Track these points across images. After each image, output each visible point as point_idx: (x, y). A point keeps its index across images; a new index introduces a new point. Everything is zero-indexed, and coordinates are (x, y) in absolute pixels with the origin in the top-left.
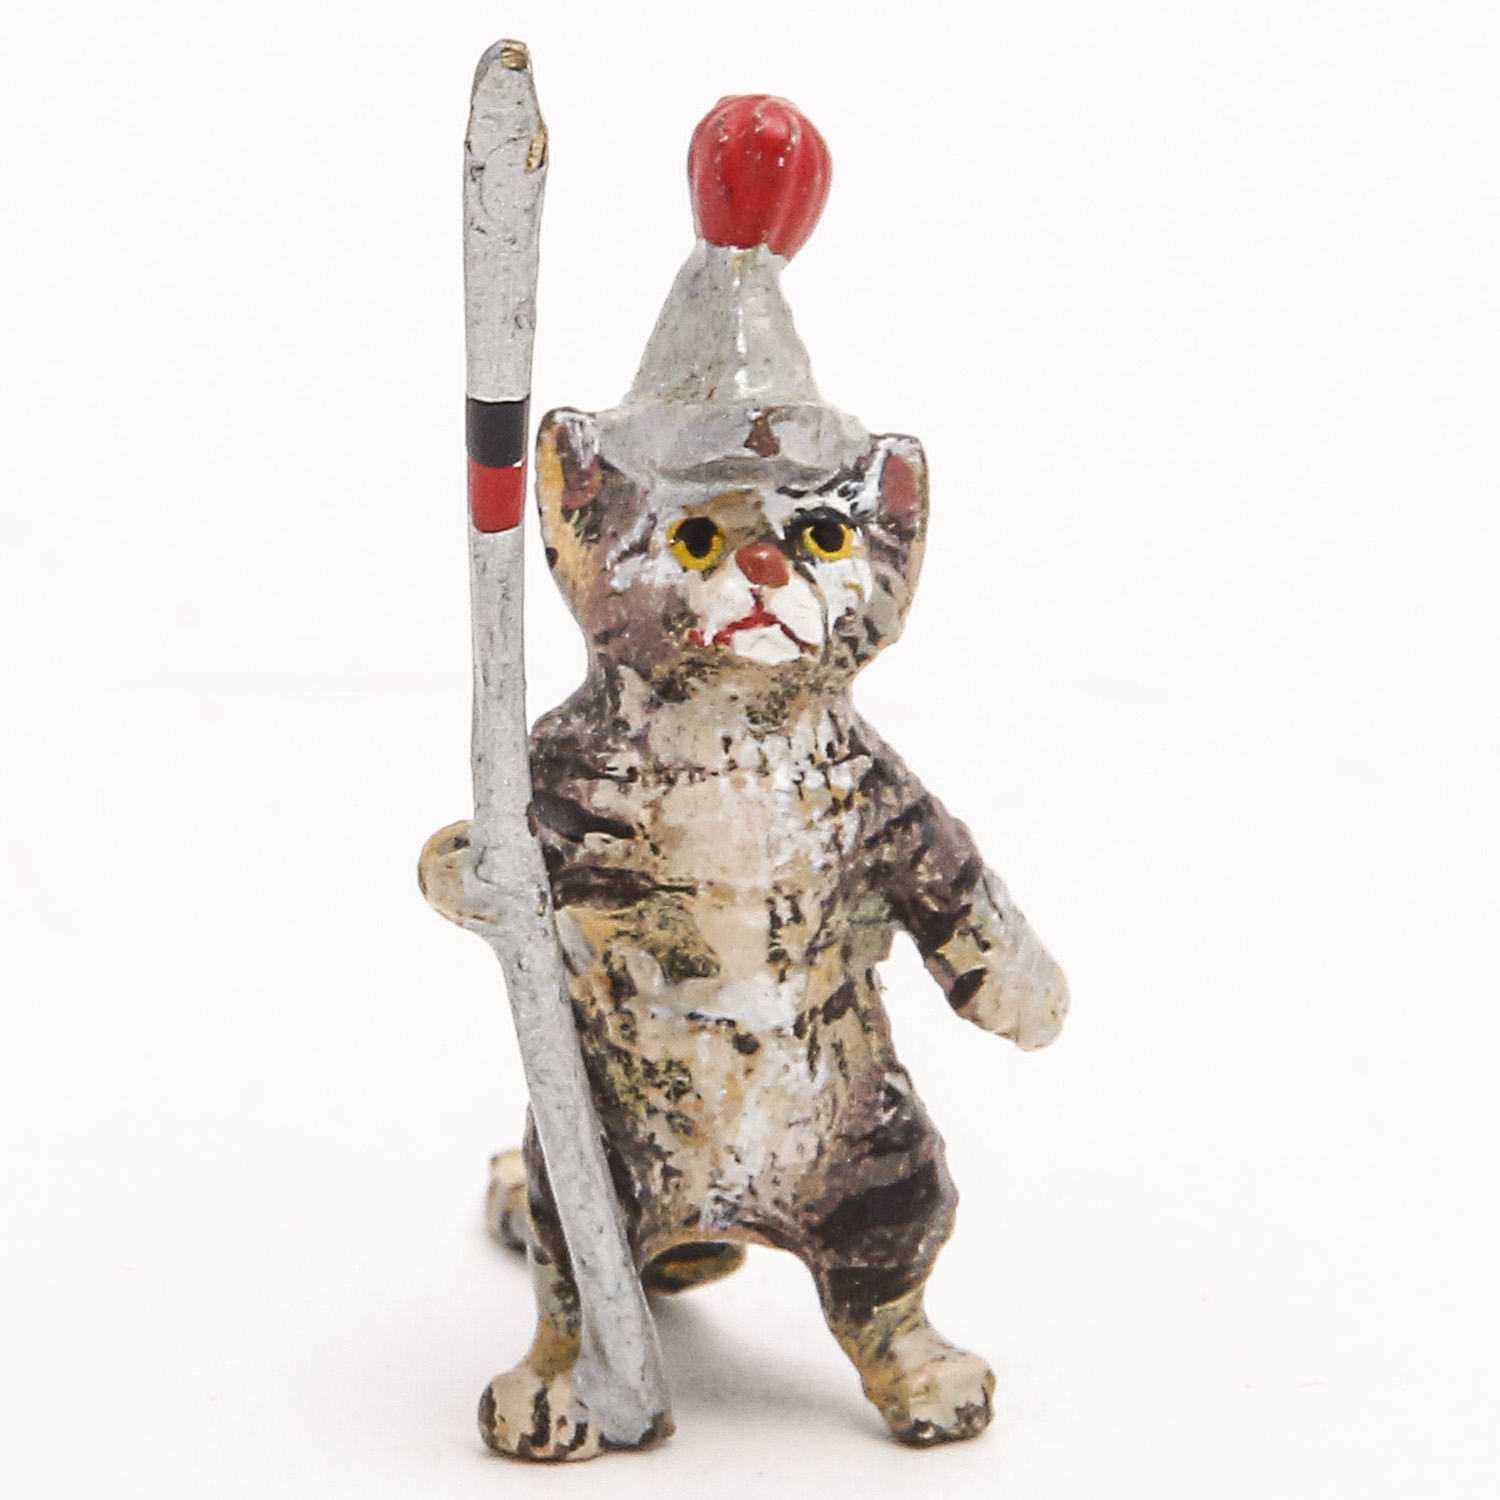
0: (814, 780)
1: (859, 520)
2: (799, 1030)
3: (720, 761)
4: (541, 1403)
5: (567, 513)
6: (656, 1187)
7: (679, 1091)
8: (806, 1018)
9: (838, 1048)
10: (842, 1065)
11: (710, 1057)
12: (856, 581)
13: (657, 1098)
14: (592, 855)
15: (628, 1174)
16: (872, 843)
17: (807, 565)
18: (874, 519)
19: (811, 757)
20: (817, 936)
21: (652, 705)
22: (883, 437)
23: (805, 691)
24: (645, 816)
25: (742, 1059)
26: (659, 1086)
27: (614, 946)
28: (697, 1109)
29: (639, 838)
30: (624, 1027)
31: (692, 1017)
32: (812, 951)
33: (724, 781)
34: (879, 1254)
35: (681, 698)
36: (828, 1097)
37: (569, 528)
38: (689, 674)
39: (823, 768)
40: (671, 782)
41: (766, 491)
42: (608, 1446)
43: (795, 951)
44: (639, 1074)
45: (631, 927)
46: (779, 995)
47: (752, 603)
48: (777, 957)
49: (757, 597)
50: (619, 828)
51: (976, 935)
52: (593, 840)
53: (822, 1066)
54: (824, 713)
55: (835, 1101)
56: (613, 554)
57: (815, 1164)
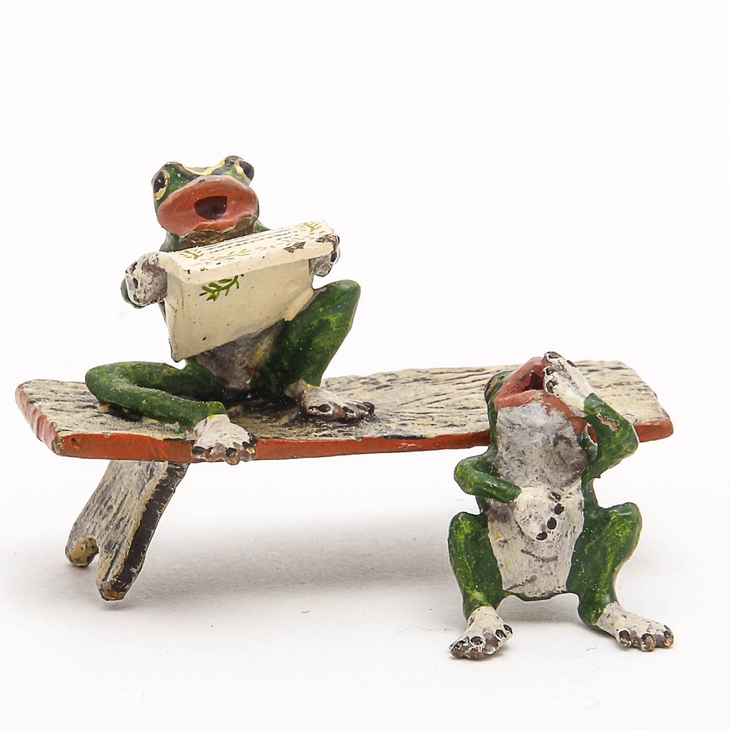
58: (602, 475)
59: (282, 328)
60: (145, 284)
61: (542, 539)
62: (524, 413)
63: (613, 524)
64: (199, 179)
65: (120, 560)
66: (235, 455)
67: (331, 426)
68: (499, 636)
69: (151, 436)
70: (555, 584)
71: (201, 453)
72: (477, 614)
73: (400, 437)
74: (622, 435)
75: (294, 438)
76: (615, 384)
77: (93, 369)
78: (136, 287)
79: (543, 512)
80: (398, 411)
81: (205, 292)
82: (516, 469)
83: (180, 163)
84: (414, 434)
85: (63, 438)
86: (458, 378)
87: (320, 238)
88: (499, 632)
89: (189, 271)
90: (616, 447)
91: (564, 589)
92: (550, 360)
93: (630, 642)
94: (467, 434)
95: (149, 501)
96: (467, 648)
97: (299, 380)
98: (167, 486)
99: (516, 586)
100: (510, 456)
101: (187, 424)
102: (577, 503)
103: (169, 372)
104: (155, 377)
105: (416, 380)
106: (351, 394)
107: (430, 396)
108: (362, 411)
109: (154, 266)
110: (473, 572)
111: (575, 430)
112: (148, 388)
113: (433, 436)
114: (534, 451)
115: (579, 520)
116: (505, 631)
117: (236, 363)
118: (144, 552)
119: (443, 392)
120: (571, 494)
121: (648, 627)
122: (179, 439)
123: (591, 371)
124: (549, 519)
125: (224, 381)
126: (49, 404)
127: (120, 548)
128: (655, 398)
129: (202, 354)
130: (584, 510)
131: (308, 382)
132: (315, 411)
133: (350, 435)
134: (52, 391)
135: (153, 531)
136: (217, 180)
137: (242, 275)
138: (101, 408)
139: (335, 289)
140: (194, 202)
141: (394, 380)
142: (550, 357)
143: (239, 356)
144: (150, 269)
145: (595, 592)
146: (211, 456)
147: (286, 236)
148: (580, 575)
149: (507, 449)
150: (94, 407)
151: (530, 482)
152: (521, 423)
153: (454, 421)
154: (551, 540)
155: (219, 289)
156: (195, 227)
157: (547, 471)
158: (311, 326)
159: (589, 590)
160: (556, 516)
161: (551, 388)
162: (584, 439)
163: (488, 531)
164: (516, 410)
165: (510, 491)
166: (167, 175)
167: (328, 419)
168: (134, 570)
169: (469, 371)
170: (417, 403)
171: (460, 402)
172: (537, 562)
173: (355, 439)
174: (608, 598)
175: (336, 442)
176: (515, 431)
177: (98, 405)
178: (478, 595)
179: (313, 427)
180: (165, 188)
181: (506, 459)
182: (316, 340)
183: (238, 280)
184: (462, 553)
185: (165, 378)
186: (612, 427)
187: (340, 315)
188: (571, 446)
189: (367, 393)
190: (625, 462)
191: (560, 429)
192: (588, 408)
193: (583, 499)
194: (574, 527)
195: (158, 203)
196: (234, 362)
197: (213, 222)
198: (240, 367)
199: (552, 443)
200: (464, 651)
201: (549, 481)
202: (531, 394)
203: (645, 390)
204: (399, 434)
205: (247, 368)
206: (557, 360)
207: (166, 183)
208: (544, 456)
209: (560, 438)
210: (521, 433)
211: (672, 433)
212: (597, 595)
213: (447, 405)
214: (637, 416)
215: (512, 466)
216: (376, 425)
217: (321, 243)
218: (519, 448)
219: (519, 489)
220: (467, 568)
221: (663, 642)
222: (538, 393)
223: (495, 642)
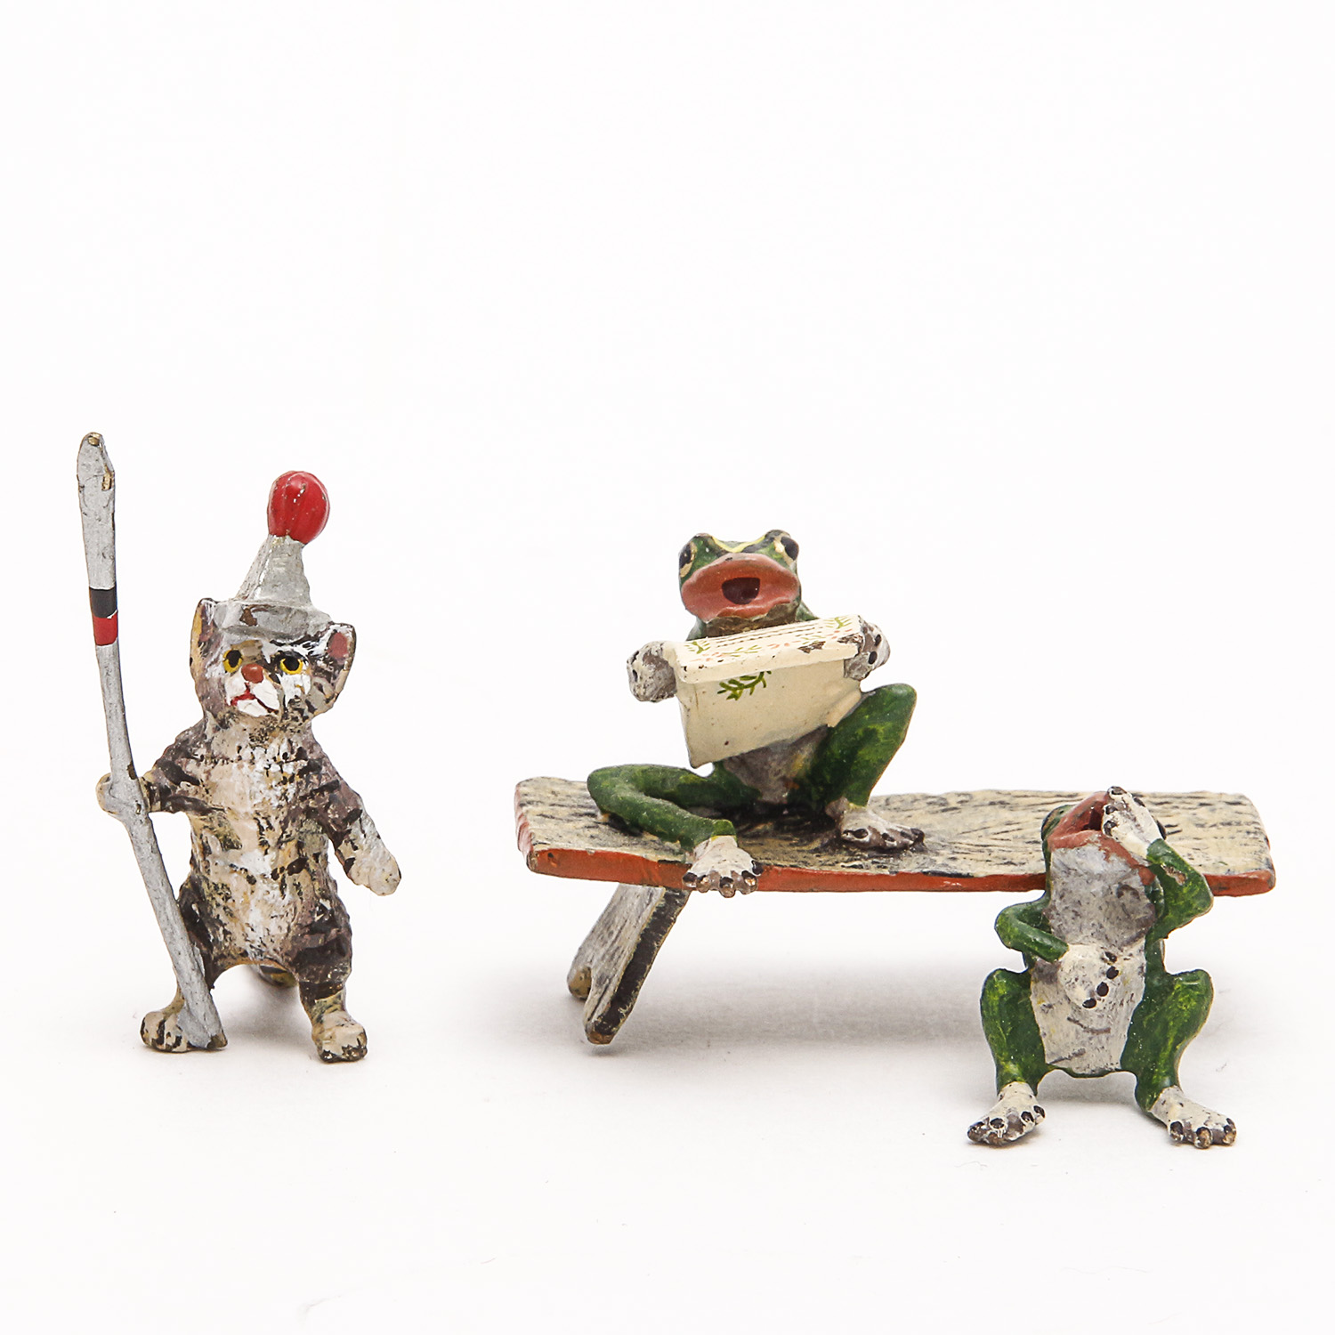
0: (275, 768)
1: (312, 659)
2: (274, 875)
3: (234, 756)
4: (161, 1025)
5: (199, 644)
6: (221, 938)
7: (227, 898)
8: (278, 871)
9: (298, 886)
10: (300, 894)
11: (237, 884)
12: (301, 685)
13: (219, 899)
14: (182, 791)
15: (207, 931)
16: (303, 799)
17: (278, 675)
18: (322, 659)
19: (274, 758)
20: (282, 836)
21: (216, 730)
22: (334, 624)
23: (277, 730)
24: (203, 777)
25: (249, 886)
26: (220, 894)
27: (203, 832)
28: (233, 906)
29: (201, 786)
30: (206, 867)
31: (232, 866)
32: (279, 843)
33: (235, 765)
34: (313, 977)
35: (226, 727)
36: (292, 906)
37: (199, 649)
38: (230, 717)
39: (281, 764)
40: (216, 763)
41: (265, 642)
42: (192, 1048)
43: (272, 842)
44: (213, 888)
45: (209, 825)
46: (264, 860)
47: (245, 689)
48: (263, 843)
49: (247, 687)
50: (194, 781)
51: (352, 844)
52: (183, 784)
53: (287, 892)
54: (286, 740)
55: (295, 908)
56: (209, 663)
57: (287, 935)
58: (1170, 935)
59: (826, 735)
60: (644, 677)
61: (1090, 1007)
62: (1079, 857)
63: (1176, 995)
64: (728, 556)
65: (608, 997)
66: (729, 887)
67: (866, 855)
68: (1024, 1119)
69: (644, 856)
70: (1106, 1060)
71: (692, 881)
72: (1008, 1090)
73: (943, 874)
74: (1191, 891)
75: (815, 868)
76: (1222, 824)
77: (597, 771)
78: (636, 680)
79: (1092, 975)
80: (955, 841)
81: (724, 689)
82: (1070, 922)
83: (711, 534)
84: (959, 871)
85: (539, 852)
86: (1042, 804)
87: (843, 638)
88: (1026, 1115)
89: (685, 668)
90: (1185, 903)
91: (1118, 1067)
92: (1113, 796)
93: (1182, 1136)
94: (1023, 875)
95: (645, 930)
96: (985, 1131)
97: (841, 796)
98: (665, 915)
99: (1061, 1059)
100: (1064, 906)
101: (688, 844)
102: (1137, 967)
103: (686, 779)
104: (669, 784)
105: (992, 804)
106: (909, 816)
107: (1001, 824)
108: (906, 840)
109: (657, 657)
110: (1007, 1040)
111: (1142, 880)
112: (654, 797)
113: (982, 875)
114: (1091, 902)
115: (1138, 987)
116: (1034, 1114)
117: (770, 772)
118: (637, 990)
119: (1016, 821)
120: (1131, 955)
121: (1207, 1119)
122: (676, 862)
123: (1202, 805)
124: (1099, 983)
125: (757, 793)
126: (540, 809)
127: (610, 983)
128: (1265, 844)
129: (730, 758)
130: (1146, 975)
131: (851, 800)
132: (849, 836)
133: (885, 867)
134: (553, 793)
135: (648, 967)
136: (747, 559)
137: (769, 672)
138: (600, 817)
139: (885, 694)
140: (722, 582)
141: (967, 801)
142: (1113, 793)
143: (773, 764)
144: (653, 661)
145: (1153, 1073)
146: (702, 886)
147: (807, 632)
148: (1137, 1051)
149: (1061, 897)
150: (593, 815)
151: (1084, 939)
152: (1076, 868)
153: (1015, 857)
154: (1102, 1008)
155: (741, 687)
156: (720, 612)
157: (1107, 926)
158: (855, 736)
159: (1147, 1069)
160: (1108, 981)
161: (1110, 829)
162: (1153, 891)
163: (1031, 993)
164: (1071, 853)
165: (1056, 947)
166: (694, 549)
167: (864, 847)
168: (622, 1011)
169: (1058, 796)
170: (981, 833)
171: (1032, 834)
172: (1086, 1033)
173: (888, 873)
174: (1167, 1081)
175: (865, 876)
176: (1071, 877)
177: (599, 814)
178: (1013, 1068)
179: (845, 855)
180: (691, 564)
181: (1059, 909)
182: (860, 753)
183: (764, 677)
184: (995, 1018)
185: (681, 786)
186: (1179, 881)
187: (889, 724)
188: (1138, 898)
189: (929, 815)
190: (1197, 921)
191: (1124, 878)
192: (1153, 856)
193: (1145, 962)
194: (1132, 995)
195: (683, 580)
196: (767, 771)
197: (741, 608)
198: (776, 778)
199: (1114, 894)
200: (982, 1135)
201: (1107, 938)
202: (1086, 836)
203: (1255, 833)
204: (943, 870)
205: (784, 779)
206: (1120, 796)
207: (692, 559)
208: (1104, 908)
209: (1124, 888)
210: (1078, 880)
211: (1271, 888)
212: (1155, 1077)
213: (1016, 838)
214: (1231, 866)
215: (1066, 917)
216: (919, 858)
217: (844, 644)
218: (1074, 898)
219: (1066, 946)
220: (1001, 1036)
221: (1222, 1139)
222: (1095, 835)
223: (1020, 1127)
